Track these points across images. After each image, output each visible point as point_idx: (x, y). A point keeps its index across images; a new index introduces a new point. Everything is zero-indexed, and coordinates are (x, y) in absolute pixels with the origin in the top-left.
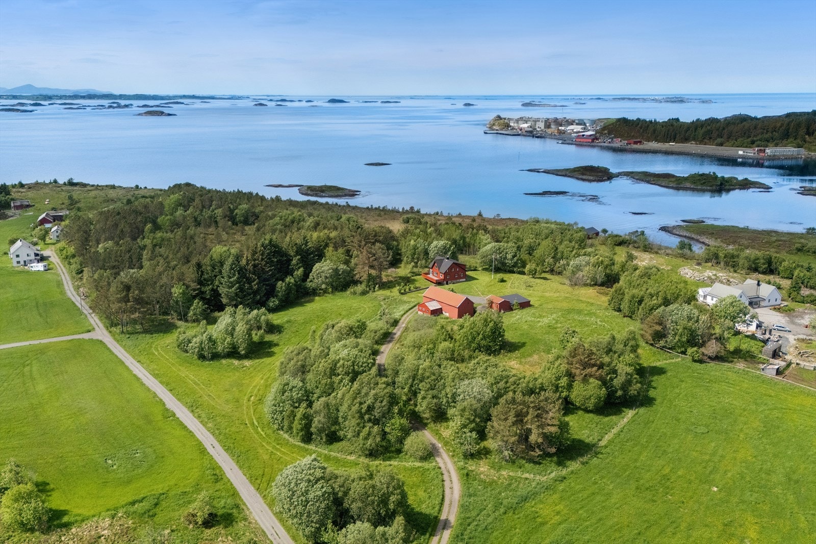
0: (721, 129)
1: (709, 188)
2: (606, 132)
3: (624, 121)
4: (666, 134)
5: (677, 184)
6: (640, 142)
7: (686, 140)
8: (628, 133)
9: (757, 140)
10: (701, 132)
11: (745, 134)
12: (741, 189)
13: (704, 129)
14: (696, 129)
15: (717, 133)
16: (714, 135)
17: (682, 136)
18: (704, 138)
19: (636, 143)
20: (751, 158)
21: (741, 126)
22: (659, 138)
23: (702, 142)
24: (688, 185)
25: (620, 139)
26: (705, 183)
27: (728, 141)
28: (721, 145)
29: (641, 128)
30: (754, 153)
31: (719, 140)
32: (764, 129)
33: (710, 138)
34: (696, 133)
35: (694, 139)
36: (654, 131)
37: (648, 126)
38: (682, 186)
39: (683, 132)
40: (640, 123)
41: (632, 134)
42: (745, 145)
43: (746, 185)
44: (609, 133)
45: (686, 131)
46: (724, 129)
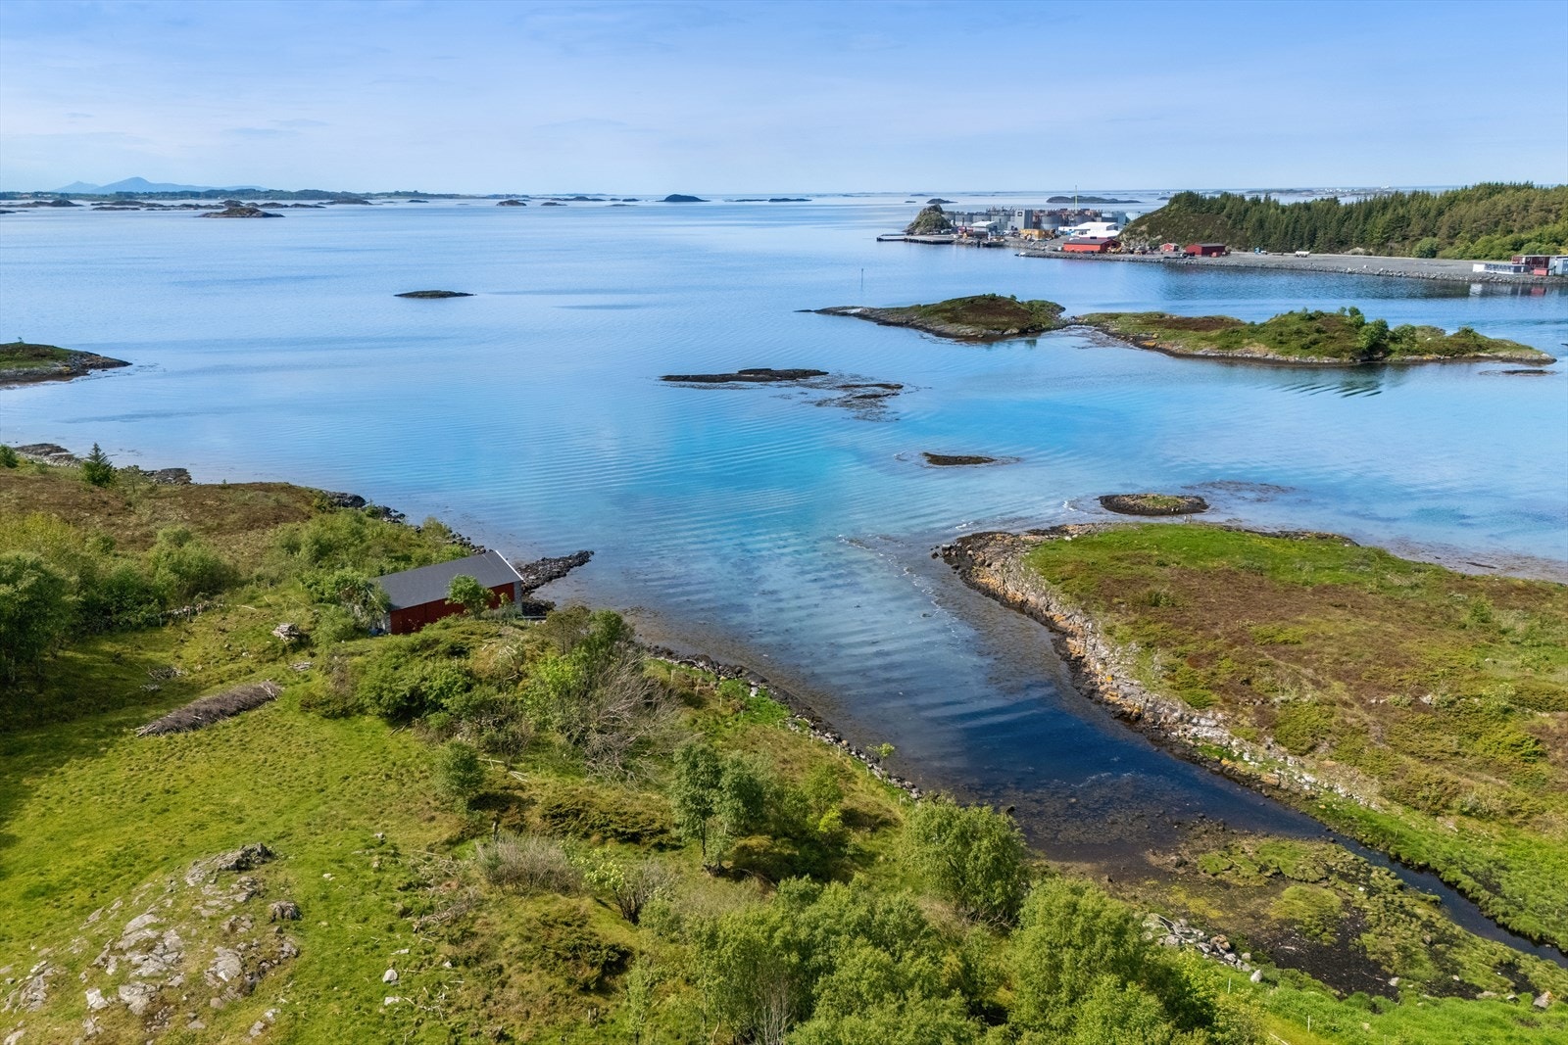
0: (1433, 213)
1: (1326, 360)
2: (1144, 228)
3: (1189, 201)
4: (1290, 229)
5: (1223, 347)
6: (1220, 250)
7: (1340, 244)
8: (1196, 232)
9: (1529, 241)
10: (1381, 221)
11: (1497, 224)
12: (1444, 362)
13: (1388, 216)
14: (1368, 215)
15: (1423, 223)
16: (1415, 229)
17: (1331, 234)
18: (1388, 239)
19: (1207, 252)
20: (1506, 283)
21: (1485, 204)
22: (1272, 241)
23: (1382, 247)
24: (1259, 350)
25: (1173, 245)
26: (1315, 342)
27: (1451, 244)
28: (1432, 253)
29: (1229, 216)
30: (1517, 269)
31: (1426, 242)
32: (1550, 211)
33: (1405, 238)
34: (1368, 227)
35: (1361, 242)
36: (1261, 223)
37: (1246, 211)
38: (1237, 353)
39: (1334, 224)
40: (1229, 205)
41: (1207, 232)
42: (1495, 253)
43: (1464, 350)
44: (1151, 232)
45: (1342, 222)
46: (1440, 213)
